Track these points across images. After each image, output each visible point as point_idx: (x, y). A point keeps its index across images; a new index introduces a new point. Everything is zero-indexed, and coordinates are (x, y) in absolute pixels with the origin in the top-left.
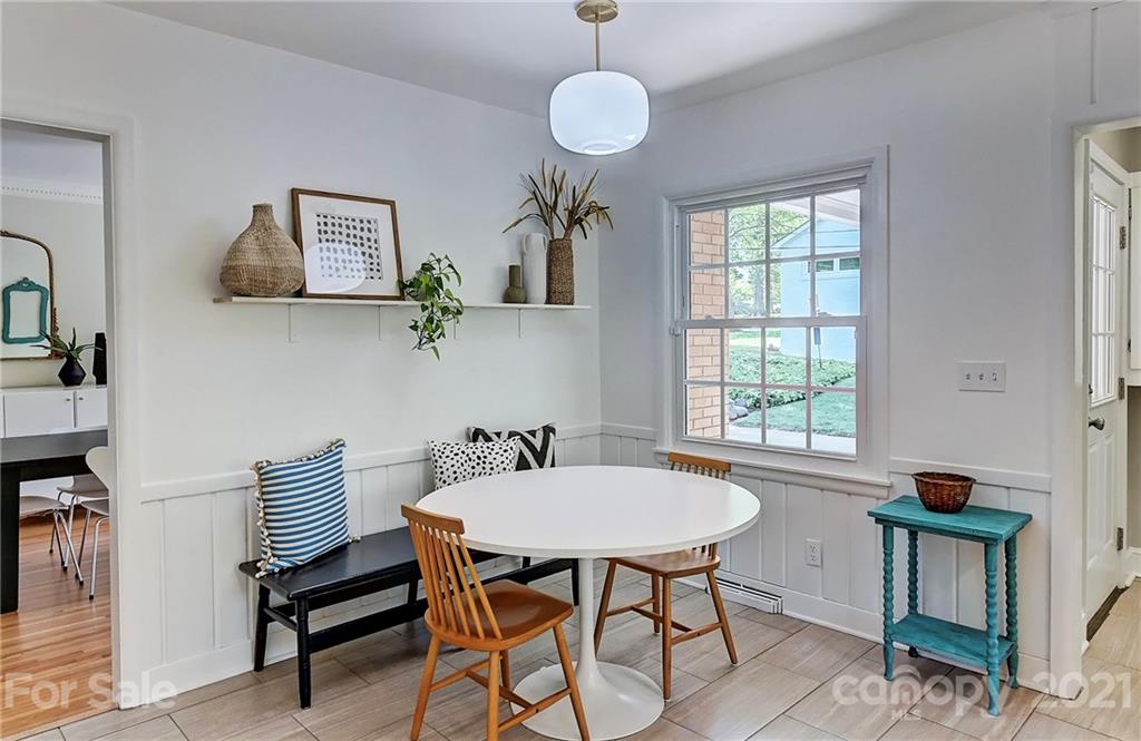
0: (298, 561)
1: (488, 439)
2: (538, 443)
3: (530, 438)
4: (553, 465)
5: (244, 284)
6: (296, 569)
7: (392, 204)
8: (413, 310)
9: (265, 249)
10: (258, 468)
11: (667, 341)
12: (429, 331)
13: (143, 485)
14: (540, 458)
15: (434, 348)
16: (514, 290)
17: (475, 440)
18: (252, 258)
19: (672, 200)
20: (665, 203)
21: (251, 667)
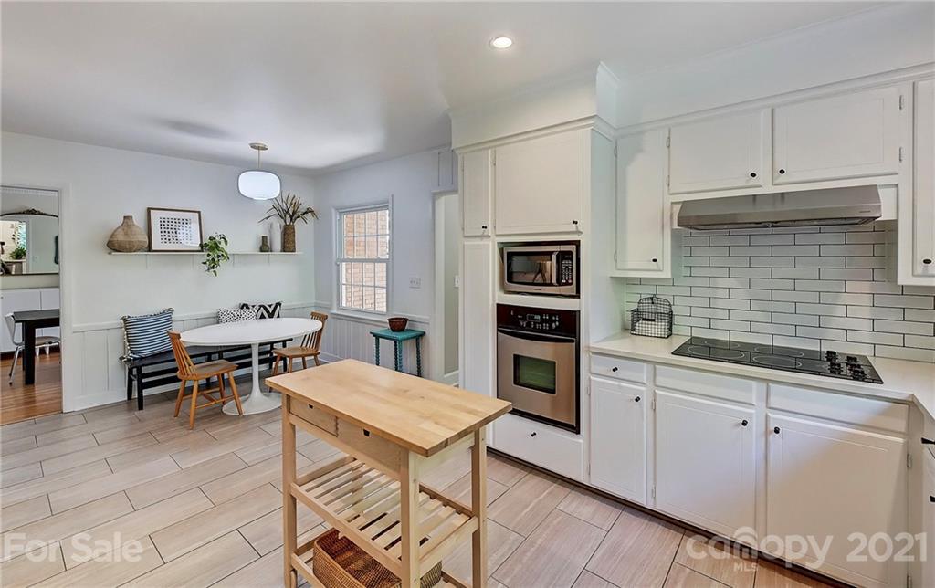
0: (143, 355)
1: (248, 307)
2: (271, 310)
3: (268, 307)
4: (278, 316)
5: (116, 248)
6: (141, 358)
7: (199, 212)
8: (204, 256)
9: (126, 234)
10: (123, 319)
11: (335, 267)
12: (213, 264)
13: (74, 326)
14: (271, 315)
15: (214, 272)
16: (265, 246)
17: (242, 308)
18: (120, 237)
19: (337, 210)
20: (333, 211)
21: (126, 398)
